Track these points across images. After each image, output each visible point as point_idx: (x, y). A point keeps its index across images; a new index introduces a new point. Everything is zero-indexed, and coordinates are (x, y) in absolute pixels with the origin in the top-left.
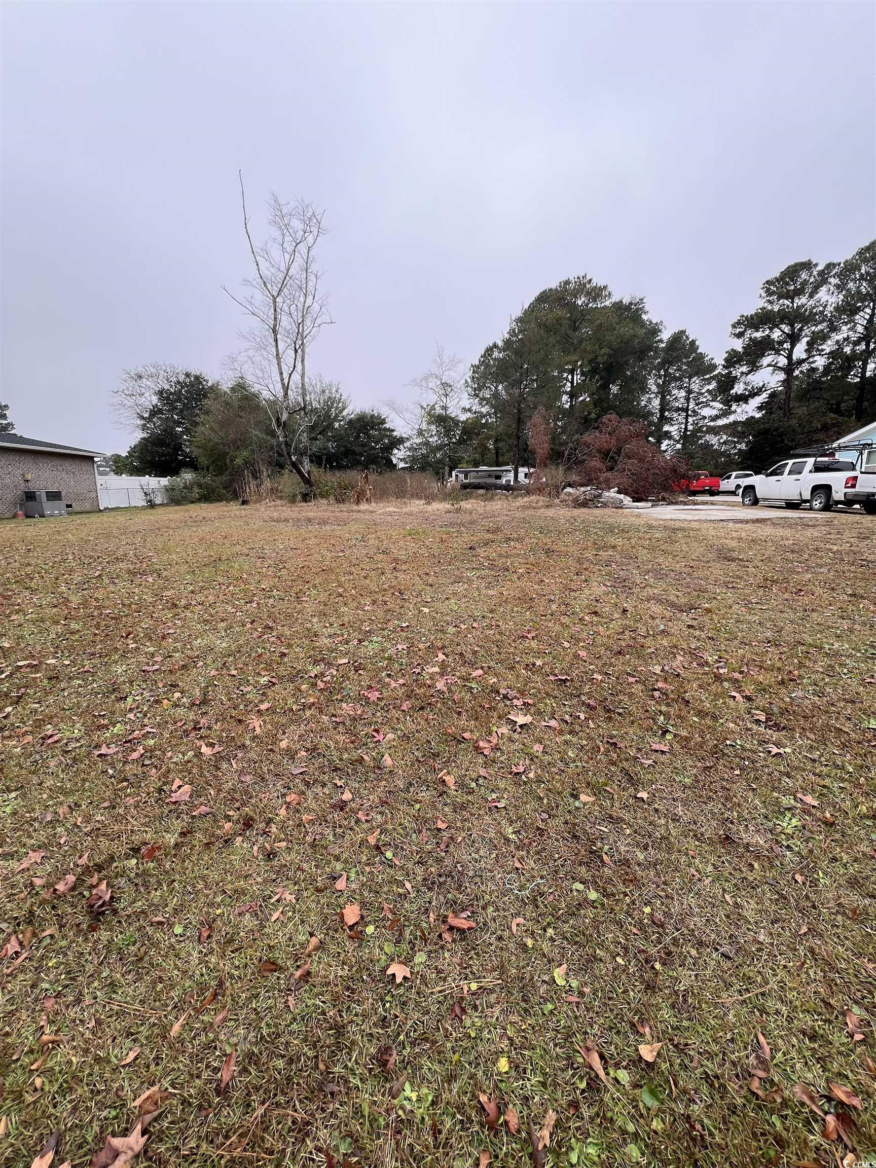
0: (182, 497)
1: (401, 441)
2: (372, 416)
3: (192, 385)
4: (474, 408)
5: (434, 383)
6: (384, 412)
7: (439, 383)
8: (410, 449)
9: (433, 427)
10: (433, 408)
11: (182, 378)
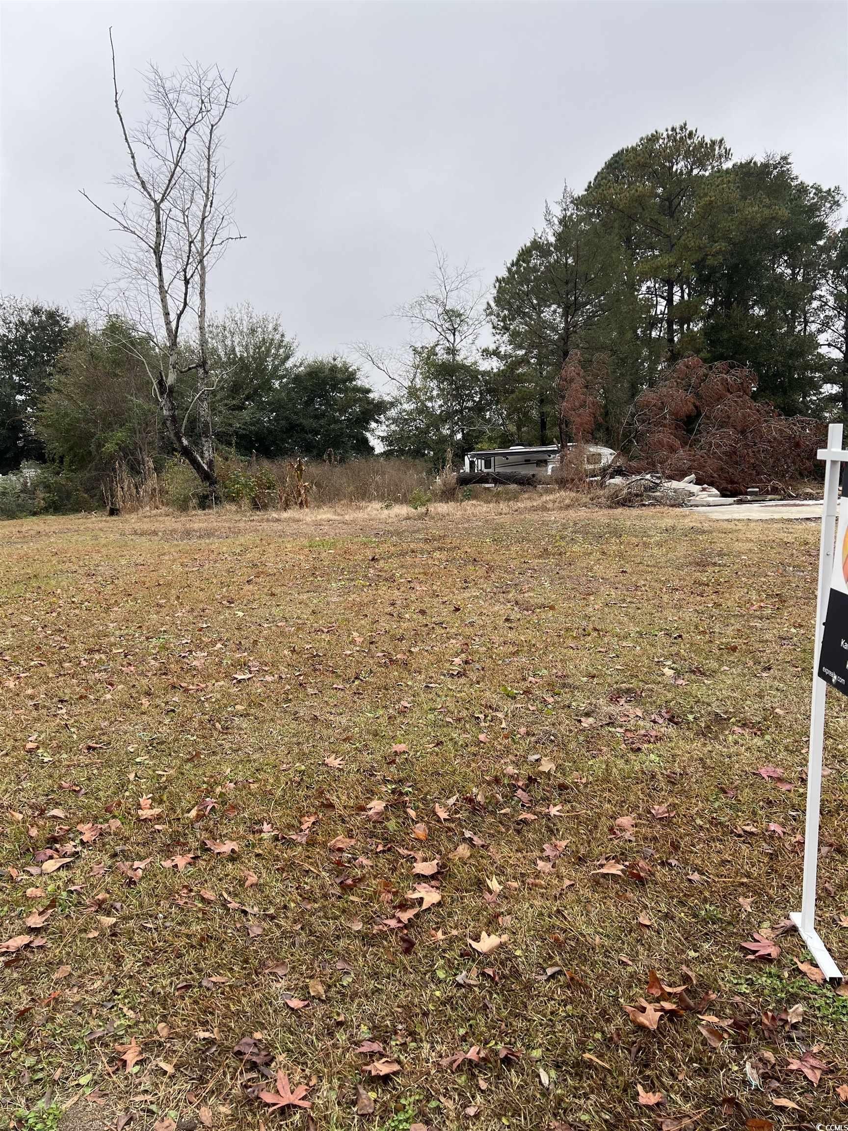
0: (18, 505)
1: (380, 407)
2: (333, 369)
3: (42, 327)
4: (502, 350)
5: (433, 312)
6: (353, 360)
7: (441, 310)
8: (395, 421)
9: (433, 384)
10: (432, 352)
11: (27, 317)
